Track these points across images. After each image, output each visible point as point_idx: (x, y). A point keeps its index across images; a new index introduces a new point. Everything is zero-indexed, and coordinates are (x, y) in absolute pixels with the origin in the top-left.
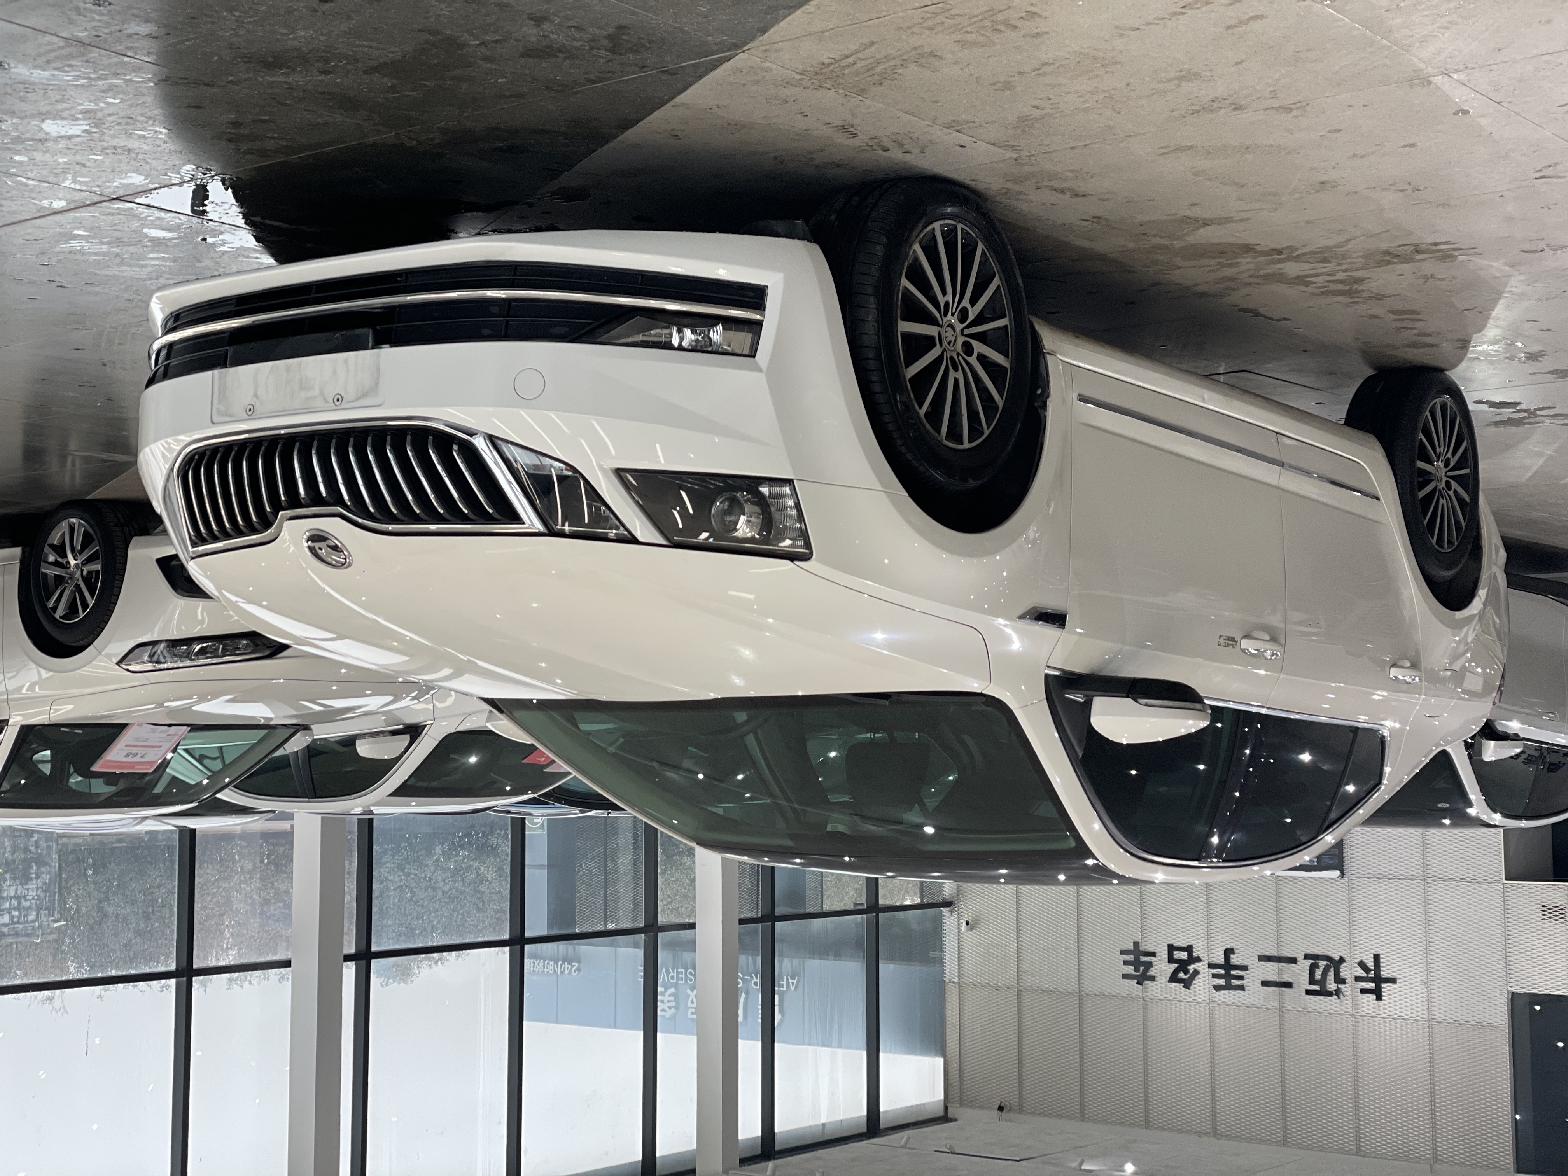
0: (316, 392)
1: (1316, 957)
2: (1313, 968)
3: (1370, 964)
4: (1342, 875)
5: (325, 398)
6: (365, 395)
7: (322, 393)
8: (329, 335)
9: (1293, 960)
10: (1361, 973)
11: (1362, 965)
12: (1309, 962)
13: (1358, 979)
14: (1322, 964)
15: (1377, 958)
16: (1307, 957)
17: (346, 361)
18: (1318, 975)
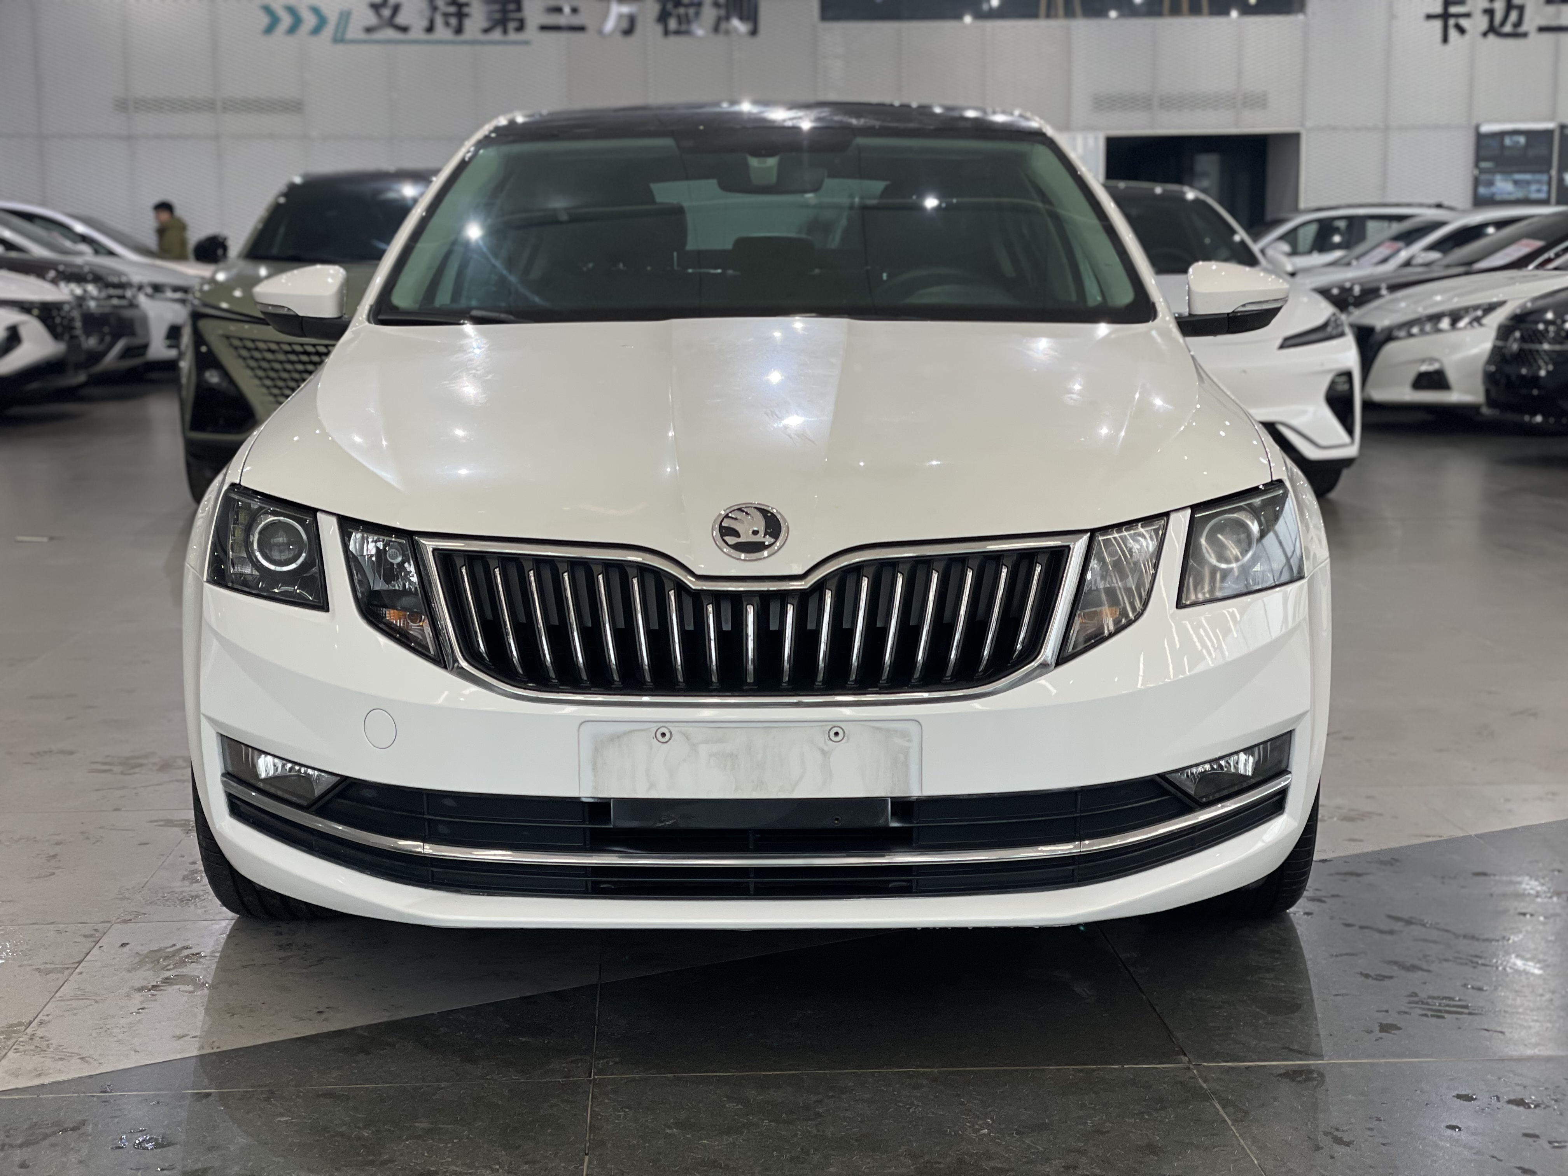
0: (703, 749)
1: (1514, 35)
2: (1518, 23)
3: (1453, 33)
4: (1477, 127)
5: (688, 738)
6: (616, 738)
7: (694, 747)
8: (683, 824)
9: (1542, 29)
10: (1464, 22)
11: (1461, 30)
12: (1524, 28)
13: (1467, 15)
14: (1508, 28)
15: (1445, 39)
16: (1525, 35)
17: (652, 786)
18: (1514, 16)
